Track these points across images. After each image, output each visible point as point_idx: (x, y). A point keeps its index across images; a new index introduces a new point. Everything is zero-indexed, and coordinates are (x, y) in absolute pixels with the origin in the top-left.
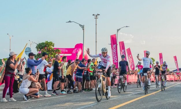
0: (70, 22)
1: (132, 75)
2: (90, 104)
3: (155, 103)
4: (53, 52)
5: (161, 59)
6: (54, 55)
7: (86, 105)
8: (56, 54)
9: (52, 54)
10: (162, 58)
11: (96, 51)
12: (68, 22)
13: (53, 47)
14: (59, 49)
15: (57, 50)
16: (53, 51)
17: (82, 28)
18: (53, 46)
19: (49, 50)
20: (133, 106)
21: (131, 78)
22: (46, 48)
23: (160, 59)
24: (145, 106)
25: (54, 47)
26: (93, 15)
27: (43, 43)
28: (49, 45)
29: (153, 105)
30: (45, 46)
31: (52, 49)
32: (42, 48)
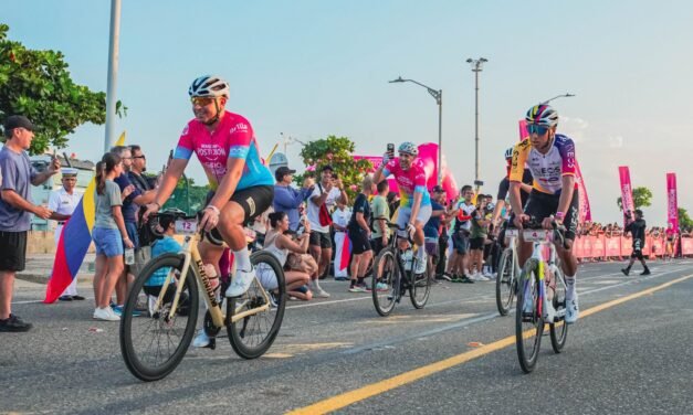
0: (400, 80)
1: (582, 237)
2: (461, 320)
3: (653, 320)
4: (349, 169)
5: (672, 191)
6: (354, 175)
7: (449, 322)
8: (358, 173)
9: (348, 174)
10: (675, 188)
11: (477, 165)
12: (397, 81)
13: (349, 154)
14: (367, 158)
15: (362, 163)
16: (352, 166)
17: (436, 98)
18: (351, 151)
19: (339, 164)
20: (587, 329)
21: (580, 246)
22: (330, 156)
23: (669, 191)
24: (622, 330)
25: (354, 154)
26: (469, 61)
27: (322, 142)
28: (338, 148)
29: (647, 327)
30: (328, 151)
31: (346, 159)
32: (319, 156)
